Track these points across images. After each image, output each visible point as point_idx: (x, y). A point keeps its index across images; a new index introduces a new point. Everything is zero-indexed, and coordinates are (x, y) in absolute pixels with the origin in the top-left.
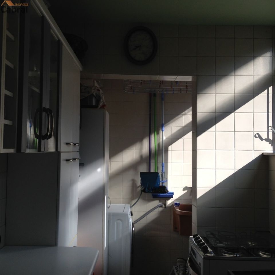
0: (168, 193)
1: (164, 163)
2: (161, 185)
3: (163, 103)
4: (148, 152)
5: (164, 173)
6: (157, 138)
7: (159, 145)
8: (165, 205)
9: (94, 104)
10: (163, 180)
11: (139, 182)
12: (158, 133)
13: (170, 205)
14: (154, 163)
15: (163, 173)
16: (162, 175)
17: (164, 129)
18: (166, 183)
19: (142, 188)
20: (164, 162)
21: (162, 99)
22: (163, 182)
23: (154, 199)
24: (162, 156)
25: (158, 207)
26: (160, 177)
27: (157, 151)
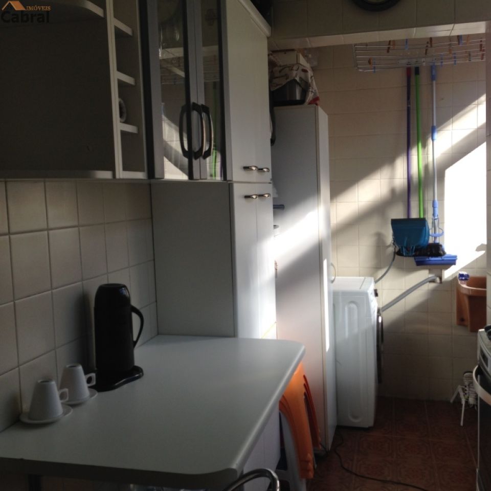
0: (446, 256)
1: (438, 200)
2: (431, 241)
3: (434, 85)
4: (406, 181)
5: (438, 219)
6: (423, 154)
7: (426, 167)
8: (441, 278)
9: (298, 97)
10: (435, 233)
11: (389, 238)
12: (424, 145)
13: (451, 279)
14: (417, 202)
15: (435, 219)
16: (434, 223)
17: (436, 136)
18: (440, 237)
19: (395, 249)
20: (436, 199)
21: (433, 78)
22: (435, 235)
23: (419, 267)
24: (432, 188)
25: (427, 282)
26: (428, 227)
27: (422, 180)
